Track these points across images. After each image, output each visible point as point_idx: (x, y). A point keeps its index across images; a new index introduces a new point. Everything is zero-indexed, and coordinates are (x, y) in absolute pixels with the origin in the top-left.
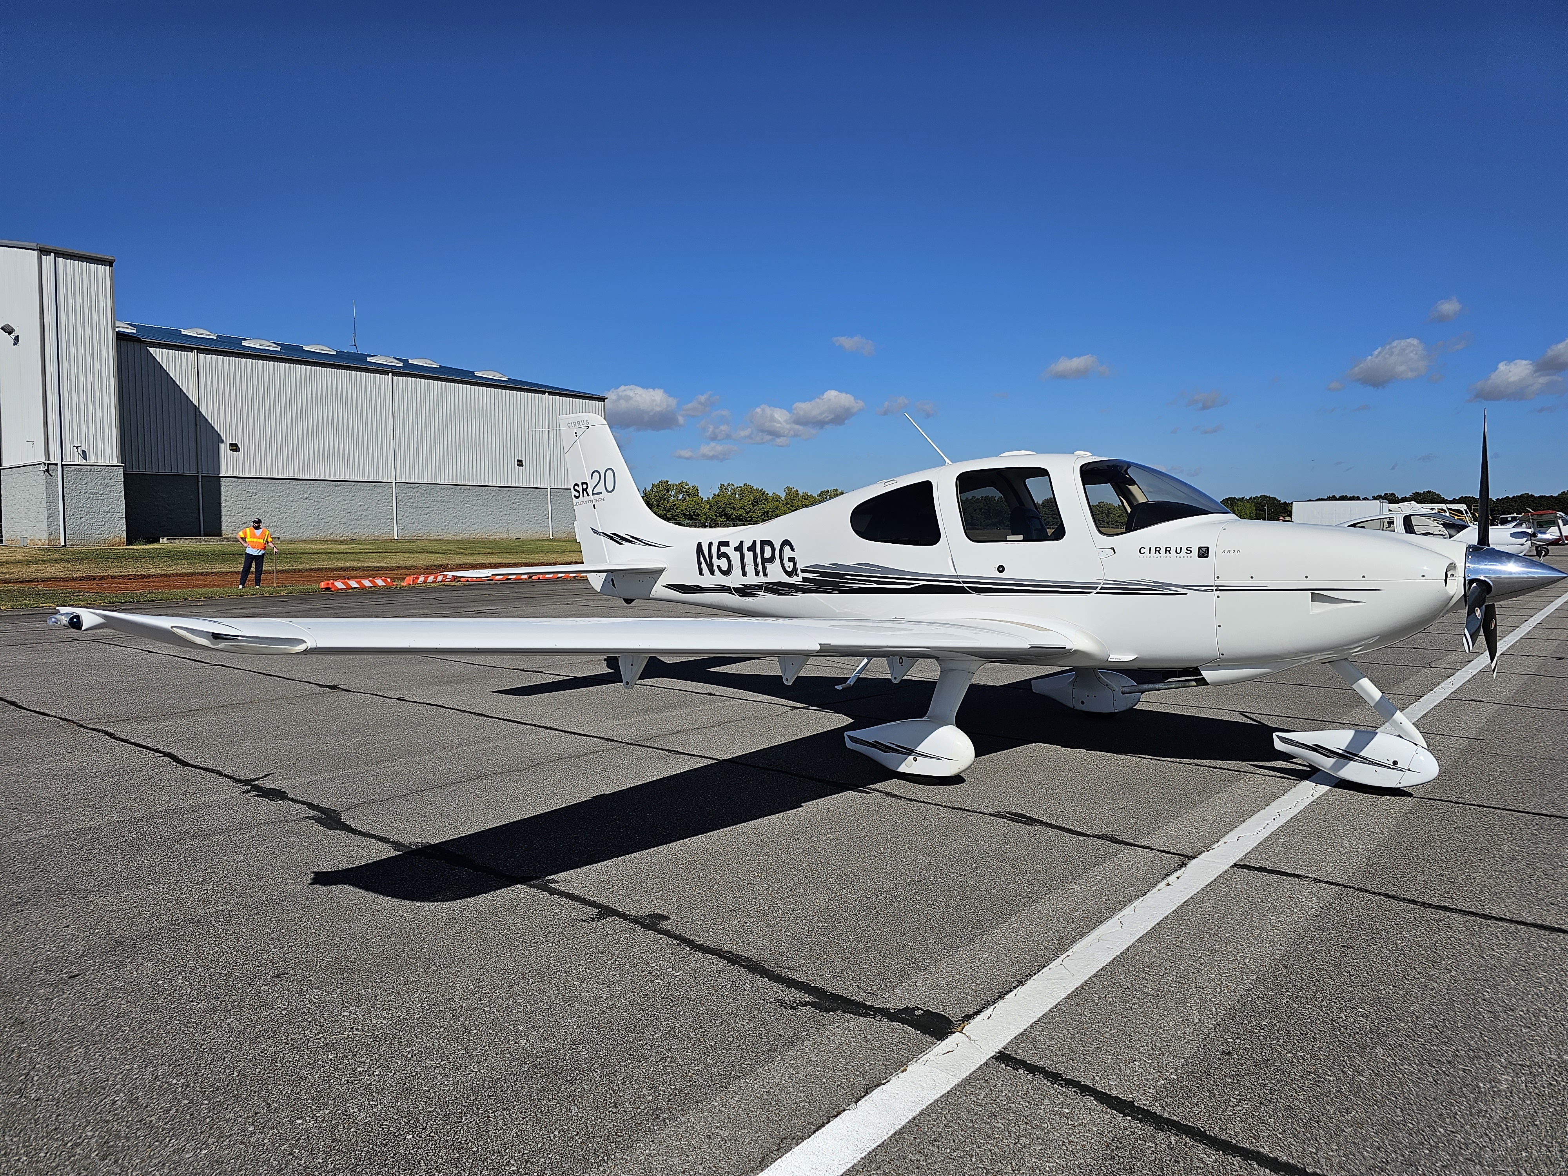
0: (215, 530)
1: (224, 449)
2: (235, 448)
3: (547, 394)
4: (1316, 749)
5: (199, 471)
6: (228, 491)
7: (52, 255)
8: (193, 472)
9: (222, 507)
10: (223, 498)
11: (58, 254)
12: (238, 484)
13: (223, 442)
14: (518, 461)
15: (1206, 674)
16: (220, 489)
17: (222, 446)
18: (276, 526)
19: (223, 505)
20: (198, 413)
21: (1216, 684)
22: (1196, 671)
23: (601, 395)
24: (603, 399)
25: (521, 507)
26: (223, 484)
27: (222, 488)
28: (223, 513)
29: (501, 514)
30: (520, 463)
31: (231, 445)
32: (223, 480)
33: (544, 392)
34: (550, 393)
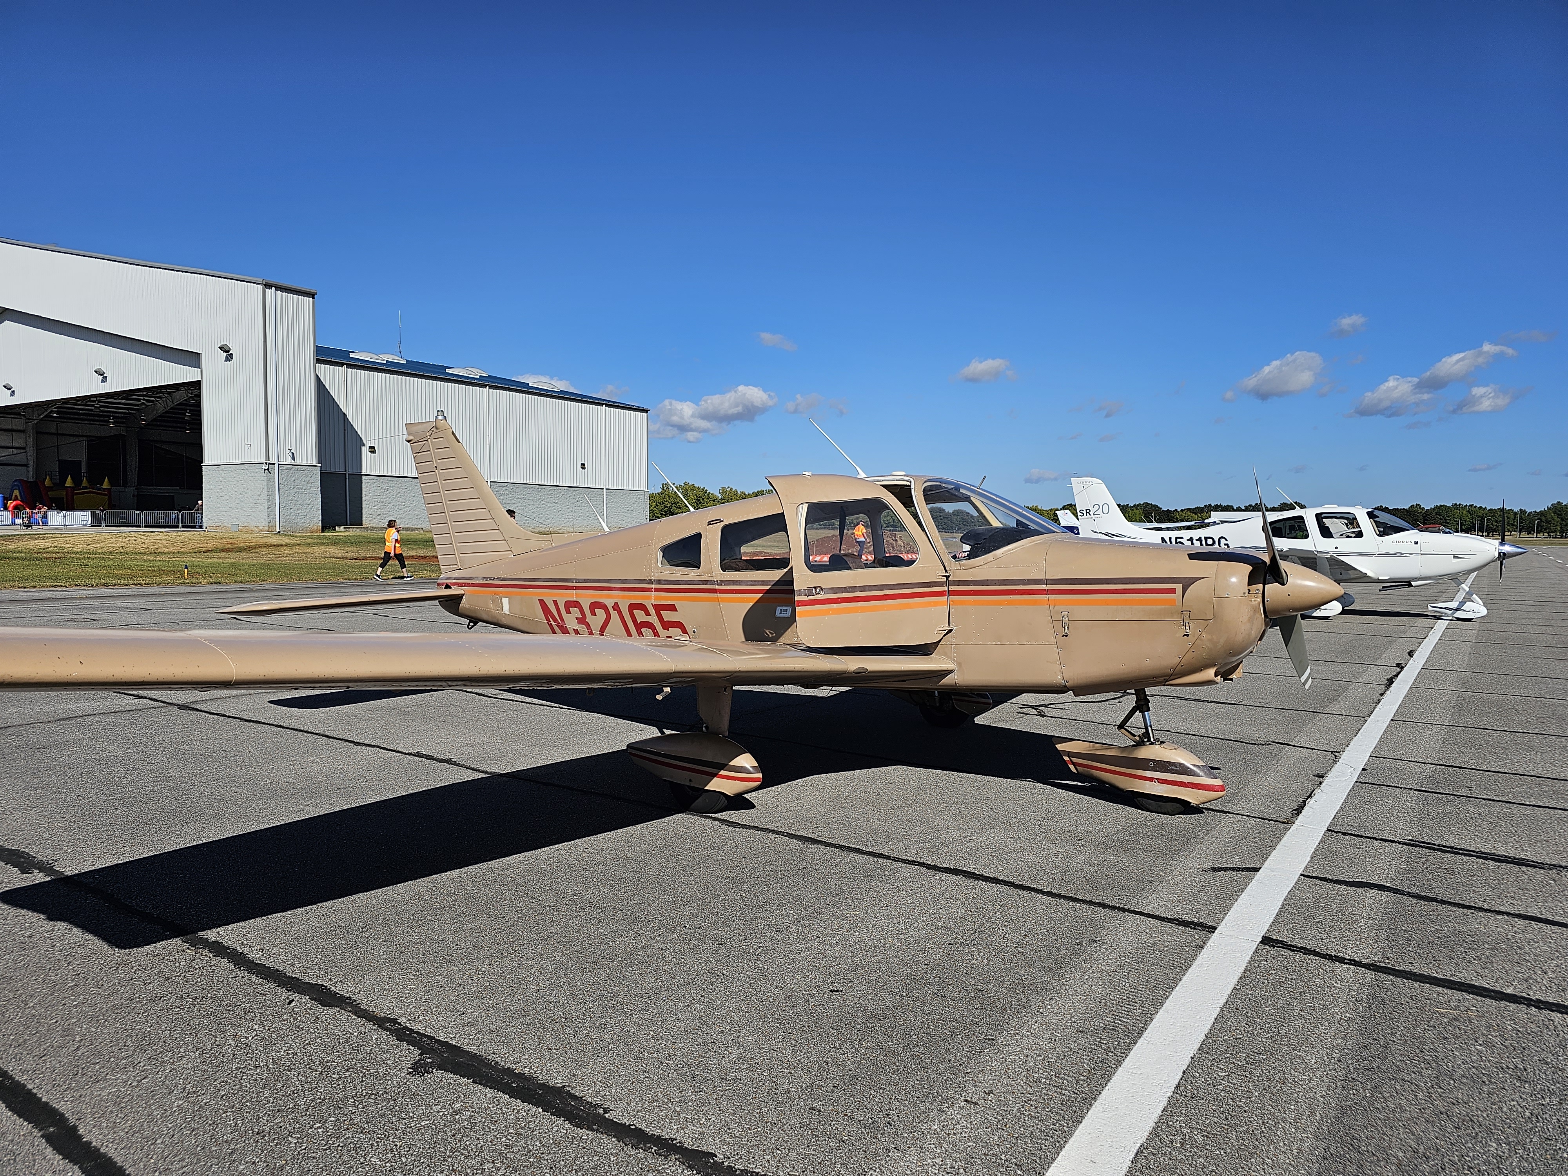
0: (357, 521)
1: (365, 450)
2: (372, 450)
3: (604, 406)
4: (1445, 608)
5: (347, 469)
6: (367, 487)
7: (273, 288)
8: (342, 470)
9: (363, 501)
10: (364, 493)
11: (279, 288)
12: (374, 481)
13: (364, 445)
14: (582, 464)
15: (1413, 583)
16: (361, 485)
17: (363, 448)
18: (401, 518)
19: (364, 499)
20: (346, 420)
21: (1415, 587)
22: (1409, 582)
23: (646, 408)
24: (646, 411)
25: (583, 504)
26: (364, 481)
27: (363, 484)
28: (364, 506)
29: (569, 510)
30: (583, 466)
31: (370, 447)
32: (364, 477)
33: (602, 405)
34: (607, 405)
